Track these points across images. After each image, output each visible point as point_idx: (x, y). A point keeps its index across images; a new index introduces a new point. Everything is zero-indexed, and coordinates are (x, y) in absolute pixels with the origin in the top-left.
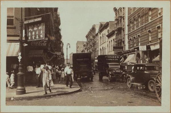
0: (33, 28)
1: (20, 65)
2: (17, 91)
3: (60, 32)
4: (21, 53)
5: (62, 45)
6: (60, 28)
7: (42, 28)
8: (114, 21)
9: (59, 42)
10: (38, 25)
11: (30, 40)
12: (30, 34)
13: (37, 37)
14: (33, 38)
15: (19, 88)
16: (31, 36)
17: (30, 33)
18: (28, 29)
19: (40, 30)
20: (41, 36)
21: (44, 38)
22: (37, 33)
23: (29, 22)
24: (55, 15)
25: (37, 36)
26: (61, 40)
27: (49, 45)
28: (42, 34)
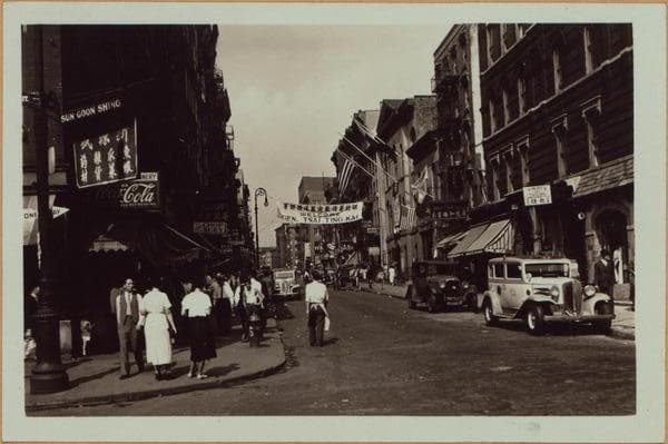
0: (94, 140)
2: (33, 381)
3: (229, 146)
5: (240, 196)
6: (229, 132)
7: (127, 134)
8: (430, 94)
11: (86, 184)
12: (84, 162)
13: (112, 173)
14: (98, 177)
16: (91, 170)
17: (84, 157)
18: (79, 142)
19: (122, 144)
20: (127, 168)
22: (111, 156)
23: (79, 117)
24: (207, 80)
25: (112, 167)
28: (127, 159)
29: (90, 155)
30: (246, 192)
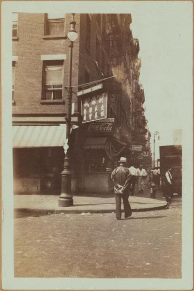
0: (90, 102)
1: (66, 158)
2: (59, 200)
3: (143, 114)
4: (67, 139)
5: (147, 136)
6: (144, 108)
7: (103, 100)
9: (141, 130)
10: (98, 96)
11: (85, 121)
12: (85, 112)
13: (96, 116)
14: (90, 118)
15: (63, 195)
16: (88, 115)
17: (85, 110)
18: (83, 103)
19: (101, 104)
20: (102, 114)
21: (106, 117)
22: (96, 109)
23: (84, 93)
24: (135, 84)
25: (96, 114)
26: (146, 128)
27: (118, 131)
28: (103, 110)
29: (88, 109)
30: (150, 135)
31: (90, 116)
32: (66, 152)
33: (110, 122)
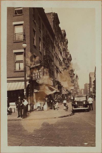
0: (36, 71)
4: (25, 89)
7: (41, 70)
11: (34, 79)
18: (33, 71)
25: (38, 76)
28: (41, 75)
29: (35, 74)
31: (36, 77)
32: (25, 95)
33: (46, 78)
